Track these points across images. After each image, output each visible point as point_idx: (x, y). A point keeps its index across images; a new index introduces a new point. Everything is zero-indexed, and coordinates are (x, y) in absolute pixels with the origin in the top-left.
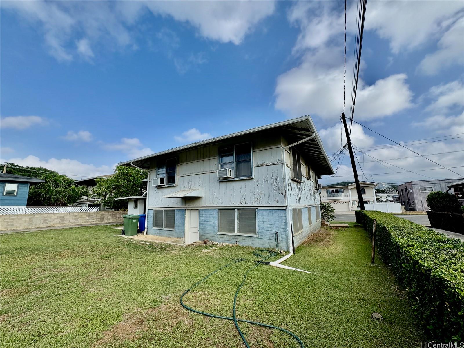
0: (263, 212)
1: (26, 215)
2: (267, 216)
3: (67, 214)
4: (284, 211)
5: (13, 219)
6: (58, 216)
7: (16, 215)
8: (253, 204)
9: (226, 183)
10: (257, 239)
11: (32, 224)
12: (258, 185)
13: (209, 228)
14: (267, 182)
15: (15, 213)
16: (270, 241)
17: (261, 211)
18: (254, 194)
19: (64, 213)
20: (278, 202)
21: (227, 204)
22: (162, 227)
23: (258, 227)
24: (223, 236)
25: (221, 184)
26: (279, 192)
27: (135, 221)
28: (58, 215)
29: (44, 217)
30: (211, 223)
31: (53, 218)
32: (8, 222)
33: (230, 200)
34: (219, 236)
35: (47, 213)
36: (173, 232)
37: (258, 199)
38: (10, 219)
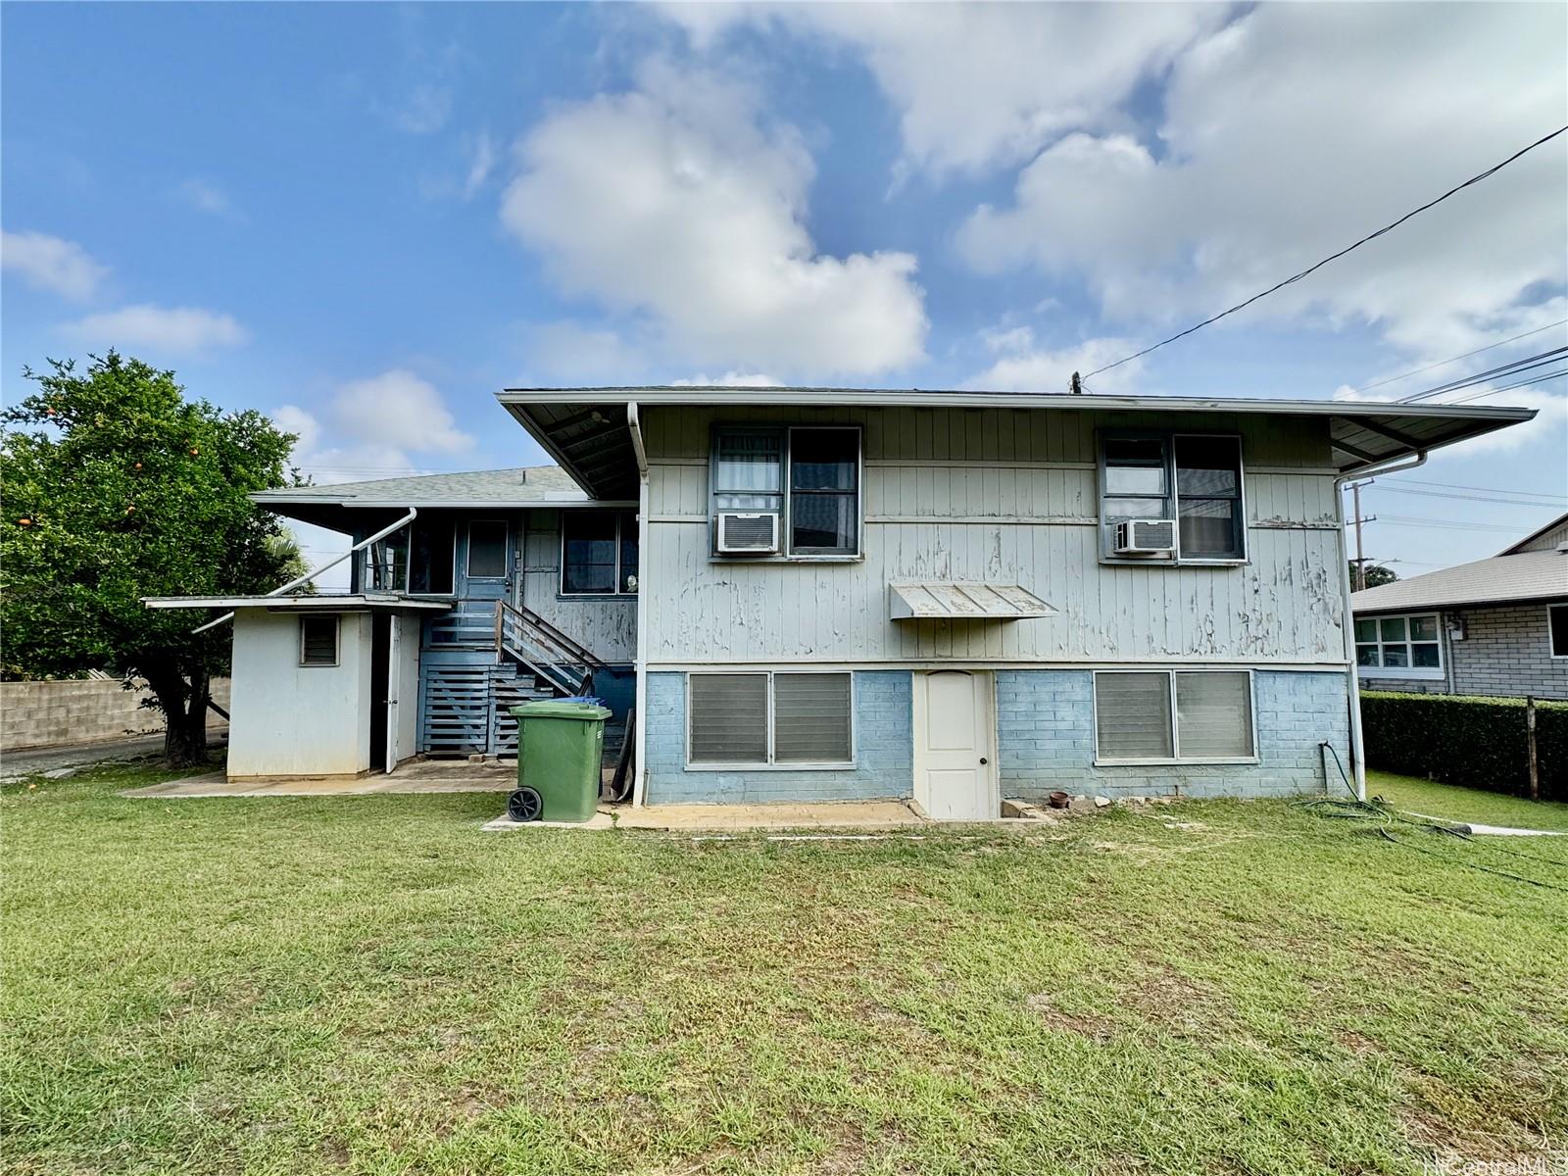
0: (1274, 683)
2: (1290, 694)
4: (1343, 678)
8: (1239, 655)
9: (1128, 572)
10: (1255, 772)
12: (1256, 591)
13: (1051, 746)
14: (1288, 582)
16: (1297, 774)
17: (1269, 680)
18: (1246, 619)
20: (1323, 649)
21: (1132, 651)
22: (762, 756)
23: (1259, 731)
24: (1120, 772)
25: (1108, 576)
26: (1328, 618)
30: (1062, 726)
33: (1150, 639)
34: (1100, 774)
36: (840, 779)
37: (1257, 639)
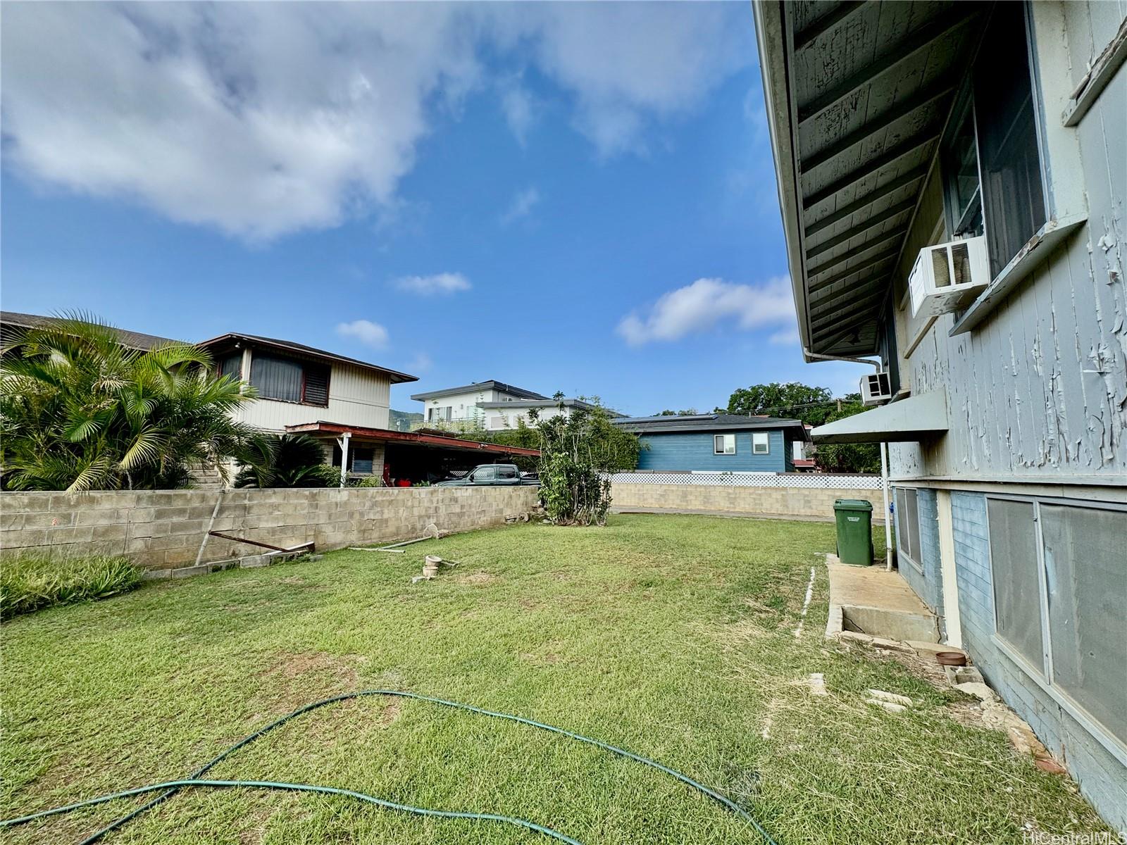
1: (776, 489)
3: (845, 491)
5: (760, 495)
6: (829, 495)
7: (763, 488)
11: (787, 507)
15: (760, 484)
19: (840, 489)
27: (857, 519)
28: (829, 492)
29: (805, 496)
31: (820, 497)
32: (754, 499)
35: (808, 488)
38: (756, 494)
